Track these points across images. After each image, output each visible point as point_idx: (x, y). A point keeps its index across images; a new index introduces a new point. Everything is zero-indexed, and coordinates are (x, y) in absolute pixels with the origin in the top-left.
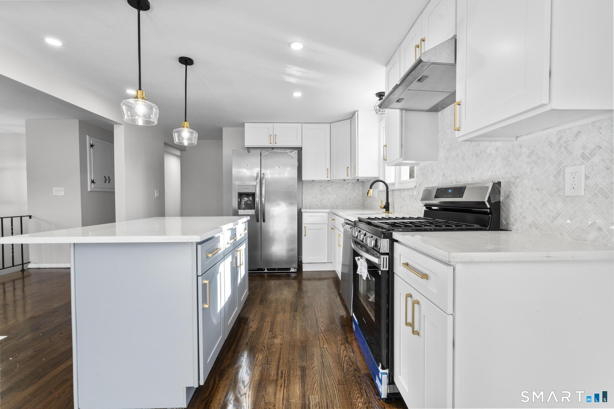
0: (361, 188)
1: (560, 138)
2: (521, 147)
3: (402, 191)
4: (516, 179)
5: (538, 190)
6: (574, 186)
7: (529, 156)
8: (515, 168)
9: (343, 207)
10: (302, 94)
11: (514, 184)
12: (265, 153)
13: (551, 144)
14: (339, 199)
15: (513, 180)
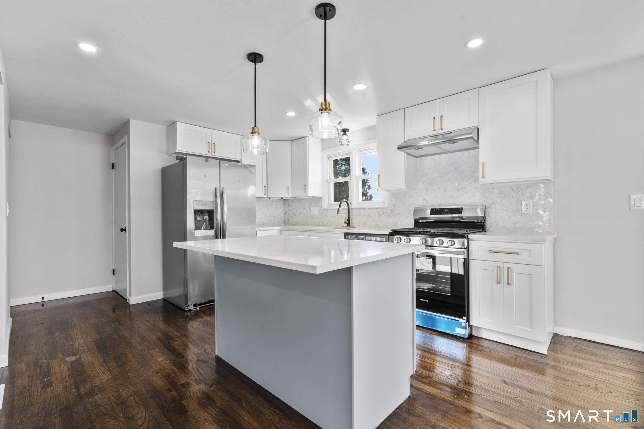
0: (283, 206)
1: (518, 187)
2: (493, 189)
3: (366, 210)
4: (491, 205)
5: (506, 210)
6: (527, 208)
7: (499, 194)
8: (490, 199)
9: (269, 224)
10: (296, 114)
11: (489, 207)
12: (225, 164)
13: (513, 190)
14: (265, 216)
15: (488, 205)
